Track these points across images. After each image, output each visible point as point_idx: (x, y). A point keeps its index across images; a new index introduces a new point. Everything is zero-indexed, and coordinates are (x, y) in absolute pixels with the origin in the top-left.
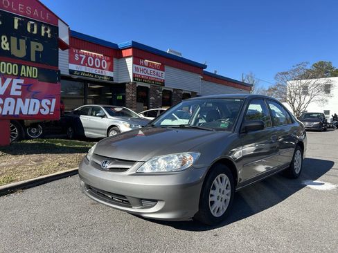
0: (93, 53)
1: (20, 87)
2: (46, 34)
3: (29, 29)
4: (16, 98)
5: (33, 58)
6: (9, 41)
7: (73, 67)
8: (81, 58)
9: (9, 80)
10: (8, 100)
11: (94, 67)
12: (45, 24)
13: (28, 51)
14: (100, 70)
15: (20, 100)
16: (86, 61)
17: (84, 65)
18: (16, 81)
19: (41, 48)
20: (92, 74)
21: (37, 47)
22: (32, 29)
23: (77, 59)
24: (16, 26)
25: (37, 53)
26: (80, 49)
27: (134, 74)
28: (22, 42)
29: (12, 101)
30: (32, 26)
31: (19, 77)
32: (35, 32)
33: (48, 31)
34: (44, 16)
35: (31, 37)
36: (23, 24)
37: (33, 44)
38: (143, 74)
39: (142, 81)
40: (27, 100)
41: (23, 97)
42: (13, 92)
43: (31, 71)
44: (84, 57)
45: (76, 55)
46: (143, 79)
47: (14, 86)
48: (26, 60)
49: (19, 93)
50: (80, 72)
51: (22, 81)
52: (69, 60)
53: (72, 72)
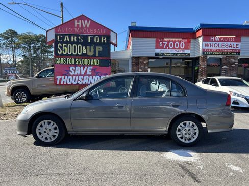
0: (174, 39)
1: (91, 70)
2: (104, 41)
3: (95, 41)
4: (89, 75)
5: (97, 55)
6: (86, 49)
7: (158, 51)
8: (164, 44)
9: (86, 67)
10: (85, 77)
11: (174, 48)
12: (103, 36)
13: (95, 52)
14: (179, 50)
15: (91, 77)
16: (168, 45)
17: (166, 48)
18: (89, 67)
19: (101, 49)
20: (172, 54)
21: (99, 49)
22: (97, 40)
23: (161, 45)
24: (89, 41)
25: (99, 52)
26: (163, 38)
27: (203, 50)
28: (92, 48)
29: (87, 77)
30: (97, 38)
31: (90, 65)
32: (98, 41)
33: (105, 39)
34: (103, 31)
35: (97, 44)
36: (92, 39)
37: (97, 48)
38: (214, 48)
39: (212, 54)
40: (94, 77)
41: (92, 75)
42: (88, 73)
43: (96, 62)
44: (167, 43)
45: (161, 43)
46: (213, 52)
47: (89, 70)
48: (94, 57)
49: (91, 73)
50: (163, 54)
51: (91, 67)
52: (156, 47)
53: (157, 54)
